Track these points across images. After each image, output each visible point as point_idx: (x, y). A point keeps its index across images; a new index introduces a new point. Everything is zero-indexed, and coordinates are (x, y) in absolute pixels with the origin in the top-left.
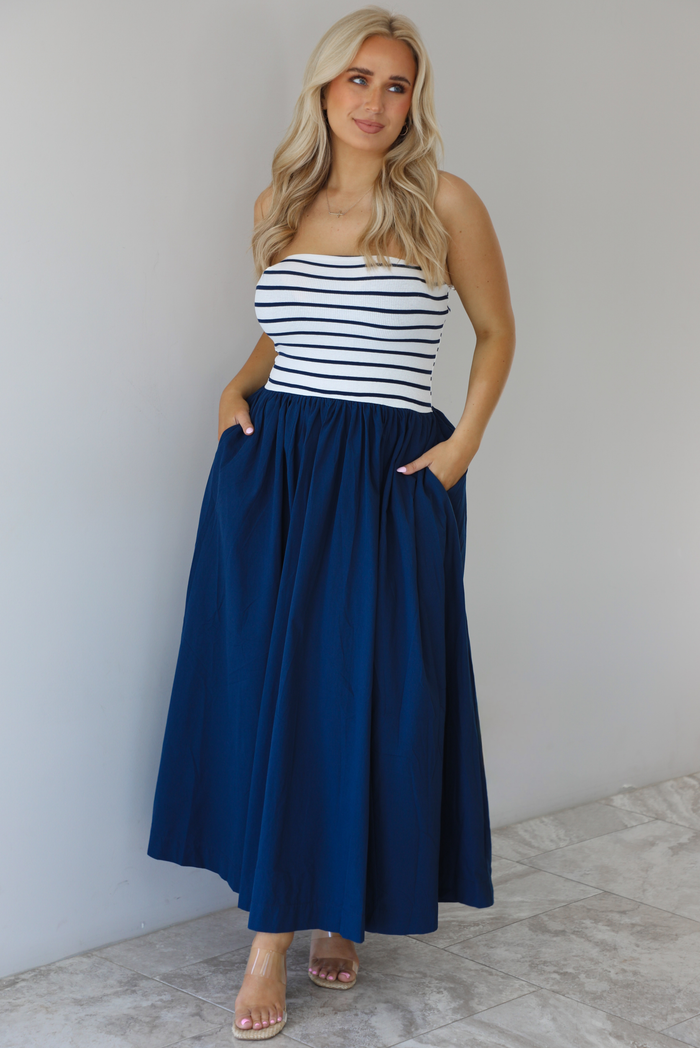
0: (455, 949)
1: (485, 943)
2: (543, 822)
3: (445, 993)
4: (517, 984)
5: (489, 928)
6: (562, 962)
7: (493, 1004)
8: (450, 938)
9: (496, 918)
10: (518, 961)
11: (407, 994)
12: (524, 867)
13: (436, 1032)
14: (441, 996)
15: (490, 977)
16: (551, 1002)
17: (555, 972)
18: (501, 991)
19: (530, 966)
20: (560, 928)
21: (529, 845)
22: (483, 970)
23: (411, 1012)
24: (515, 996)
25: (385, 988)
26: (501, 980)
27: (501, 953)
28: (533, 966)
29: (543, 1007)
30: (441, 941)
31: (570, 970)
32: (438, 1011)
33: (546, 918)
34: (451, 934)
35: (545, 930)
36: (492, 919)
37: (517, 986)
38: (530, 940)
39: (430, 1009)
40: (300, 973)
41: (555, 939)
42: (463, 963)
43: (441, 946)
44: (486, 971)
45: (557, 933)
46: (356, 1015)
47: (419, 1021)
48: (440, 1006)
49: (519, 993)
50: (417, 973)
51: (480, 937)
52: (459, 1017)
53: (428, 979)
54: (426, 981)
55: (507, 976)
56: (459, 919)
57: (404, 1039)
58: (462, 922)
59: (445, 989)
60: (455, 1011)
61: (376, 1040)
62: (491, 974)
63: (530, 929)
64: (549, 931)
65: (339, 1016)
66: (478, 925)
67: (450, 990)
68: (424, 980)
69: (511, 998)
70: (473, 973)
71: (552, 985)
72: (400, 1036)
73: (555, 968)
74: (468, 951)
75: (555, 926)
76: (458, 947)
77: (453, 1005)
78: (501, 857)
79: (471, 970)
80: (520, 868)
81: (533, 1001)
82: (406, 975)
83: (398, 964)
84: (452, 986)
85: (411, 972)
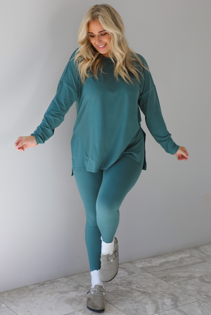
0: (175, 285)
1: (185, 284)
2: (209, 246)
3: (170, 299)
4: (192, 298)
5: (187, 279)
6: (208, 292)
7: (184, 304)
8: (175, 281)
9: (190, 276)
10: (194, 290)
11: (158, 299)
12: (201, 260)
13: (165, 312)
14: (168, 300)
15: (185, 295)
16: (202, 305)
17: (205, 295)
18: (187, 300)
19: (197, 292)
20: (209, 281)
21: (204, 253)
22: (183, 293)
23: (158, 305)
24: (191, 302)
25: (152, 296)
26: (188, 296)
27: (189, 287)
28: (198, 292)
29: (199, 306)
30: (172, 282)
31: (210, 295)
32: (167, 305)
33: (205, 277)
34: (175, 280)
35: (204, 281)
36: (188, 276)
37: (192, 299)
38: (199, 284)
39: (164, 304)
40: (127, 289)
41: (206, 284)
42: (177, 290)
43: (171, 284)
44: (184, 293)
45: (207, 282)
46: (142, 304)
47: (160, 308)
48: (168, 304)
49: (193, 301)
50: (163, 292)
51: (184, 282)
52: (173, 307)
53: (166, 294)
54: (165, 295)
55: (190, 295)
56: (178, 275)
57: (154, 313)
58: (179, 276)
59: (170, 298)
60: (172, 305)
61: (146, 313)
62: (185, 294)
63: (199, 280)
64: (205, 281)
65: (136, 304)
66: (184, 278)
67: (172, 298)
68: (164, 294)
69: (190, 302)
70: (179, 293)
71: (203, 299)
72: (154, 312)
73: (205, 294)
74: (179, 286)
75: (207, 280)
76: (177, 284)
77: (172, 303)
78: (194, 256)
79: (179, 292)
80: (199, 260)
81: (196, 304)
82: (159, 292)
83: (157, 288)
84: (172, 297)
85: (161, 291)
